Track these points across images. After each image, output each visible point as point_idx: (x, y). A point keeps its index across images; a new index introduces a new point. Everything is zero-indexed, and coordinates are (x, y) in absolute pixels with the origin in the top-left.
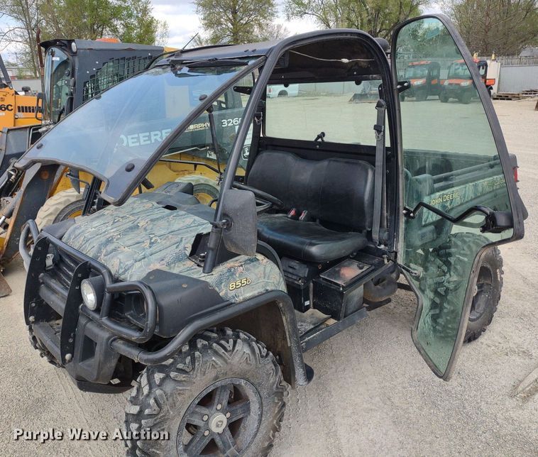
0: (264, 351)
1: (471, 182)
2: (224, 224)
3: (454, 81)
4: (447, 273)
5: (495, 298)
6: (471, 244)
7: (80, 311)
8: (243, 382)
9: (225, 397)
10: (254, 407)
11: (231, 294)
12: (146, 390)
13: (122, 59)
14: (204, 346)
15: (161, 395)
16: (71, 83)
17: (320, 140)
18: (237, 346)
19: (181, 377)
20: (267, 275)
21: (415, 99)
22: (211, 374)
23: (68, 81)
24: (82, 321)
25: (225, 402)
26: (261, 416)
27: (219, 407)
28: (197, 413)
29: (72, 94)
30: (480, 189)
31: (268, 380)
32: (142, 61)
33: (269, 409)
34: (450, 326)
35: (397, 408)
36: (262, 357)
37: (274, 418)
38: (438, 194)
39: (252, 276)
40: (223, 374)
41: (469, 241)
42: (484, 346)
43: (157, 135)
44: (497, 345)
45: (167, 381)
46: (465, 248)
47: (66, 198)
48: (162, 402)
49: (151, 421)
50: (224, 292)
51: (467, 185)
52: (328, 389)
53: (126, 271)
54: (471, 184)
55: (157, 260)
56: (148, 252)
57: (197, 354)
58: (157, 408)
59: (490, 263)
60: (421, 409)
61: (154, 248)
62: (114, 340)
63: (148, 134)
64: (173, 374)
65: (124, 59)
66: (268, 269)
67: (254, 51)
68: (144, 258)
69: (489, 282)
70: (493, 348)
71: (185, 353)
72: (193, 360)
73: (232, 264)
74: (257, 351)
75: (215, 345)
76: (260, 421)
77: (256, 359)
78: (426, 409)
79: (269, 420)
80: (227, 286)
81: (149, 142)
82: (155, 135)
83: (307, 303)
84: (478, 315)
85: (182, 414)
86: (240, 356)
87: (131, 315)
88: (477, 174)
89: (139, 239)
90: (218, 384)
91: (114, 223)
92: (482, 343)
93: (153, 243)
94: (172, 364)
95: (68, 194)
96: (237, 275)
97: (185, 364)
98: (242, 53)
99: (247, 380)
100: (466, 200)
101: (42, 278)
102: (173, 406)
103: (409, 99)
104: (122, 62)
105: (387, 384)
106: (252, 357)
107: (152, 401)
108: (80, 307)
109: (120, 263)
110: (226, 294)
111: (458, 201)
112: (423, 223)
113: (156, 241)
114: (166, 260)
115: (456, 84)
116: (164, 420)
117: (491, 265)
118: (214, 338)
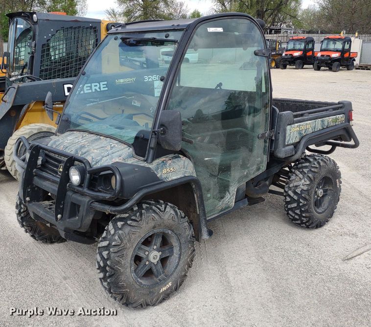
0: (183, 215)
1: (320, 118)
2: (162, 130)
3: (325, 53)
4: (302, 179)
5: (336, 199)
6: (320, 161)
7: (68, 187)
8: (170, 232)
9: (159, 241)
10: (176, 250)
11: (164, 176)
12: (112, 232)
13: (70, 28)
14: (147, 207)
15: (122, 234)
16: (33, 45)
17: (219, 88)
18: (167, 209)
19: (134, 224)
20: (185, 167)
21: (294, 67)
22: (152, 224)
23: (31, 44)
24: (69, 193)
25: (158, 244)
26: (180, 255)
27: (155, 247)
28: (142, 249)
29: (33, 53)
30: (326, 124)
31: (185, 233)
32: (85, 30)
33: (185, 251)
34: (304, 215)
35: (266, 262)
36: (182, 217)
37: (188, 257)
38: (296, 125)
39: (176, 167)
40: (158, 225)
41: (319, 159)
42: (327, 231)
43: (97, 86)
44: (335, 230)
45: (125, 226)
46: (315, 163)
47: (30, 130)
48: (123, 237)
49: (116, 249)
50: (160, 174)
51: (317, 120)
52: (222, 253)
53: (97, 163)
54: (319, 120)
55: (117, 156)
56: (110, 152)
57: (143, 211)
58: (120, 241)
59: (331, 174)
60: (282, 263)
61: (114, 150)
62: (92, 202)
63: (90, 85)
64: (129, 222)
65: (71, 28)
66: (186, 163)
67: (178, 25)
68: (108, 155)
69: (331, 188)
70: (333, 232)
71: (136, 211)
72: (141, 215)
73: (164, 159)
74: (179, 214)
75: (153, 207)
76: (180, 258)
77: (178, 218)
78: (285, 264)
79: (185, 258)
80: (161, 171)
81: (90, 91)
82: (95, 86)
83: (209, 195)
84: (323, 210)
85: (134, 246)
86: (168, 215)
87: (101, 188)
88: (324, 113)
89: (103, 145)
90: (156, 231)
91: (83, 137)
92: (326, 229)
93: (113, 147)
94: (128, 217)
95: (31, 127)
96: (168, 165)
97: (136, 216)
98: (170, 27)
99: (173, 231)
100: (316, 130)
101: (35, 172)
102: (129, 240)
103: (291, 67)
104: (70, 31)
105: (261, 250)
106: (176, 217)
107: (117, 237)
108: (68, 185)
109: (93, 158)
110: (161, 176)
111: (310, 131)
112: (286, 143)
113: (114, 146)
114: (123, 156)
115: (327, 56)
116: (124, 249)
117: (333, 176)
118: (153, 204)
